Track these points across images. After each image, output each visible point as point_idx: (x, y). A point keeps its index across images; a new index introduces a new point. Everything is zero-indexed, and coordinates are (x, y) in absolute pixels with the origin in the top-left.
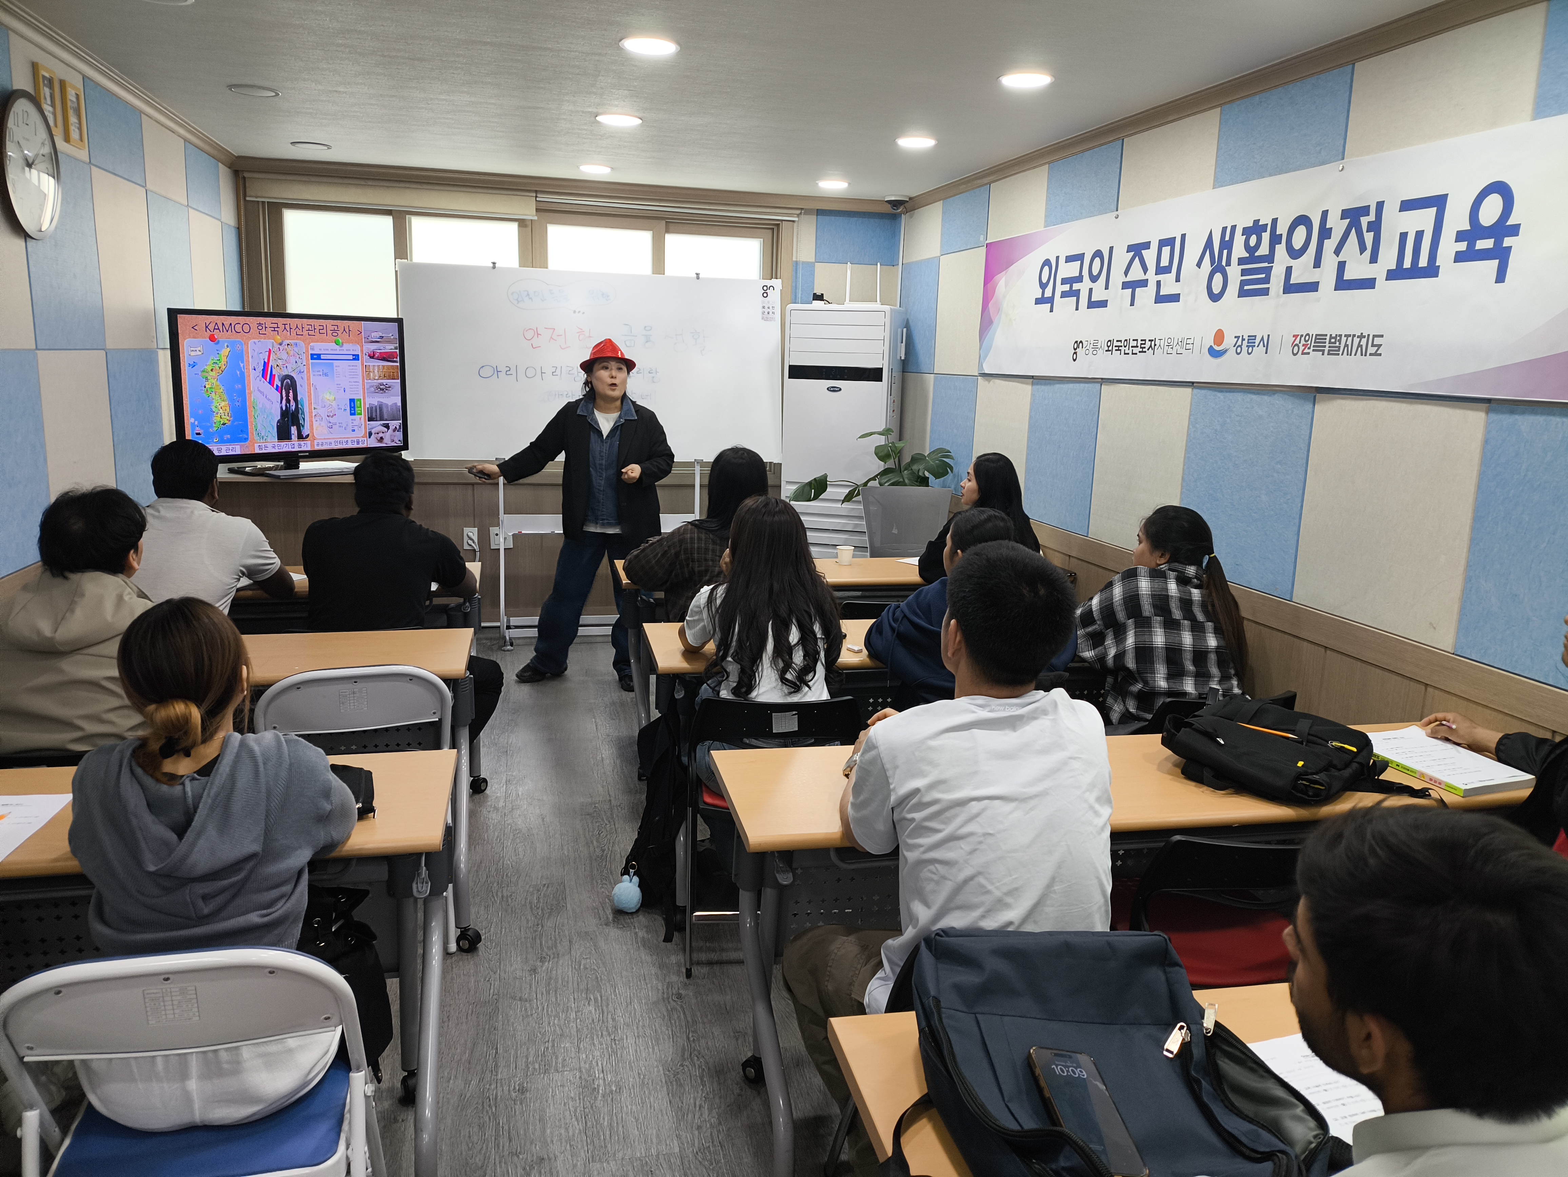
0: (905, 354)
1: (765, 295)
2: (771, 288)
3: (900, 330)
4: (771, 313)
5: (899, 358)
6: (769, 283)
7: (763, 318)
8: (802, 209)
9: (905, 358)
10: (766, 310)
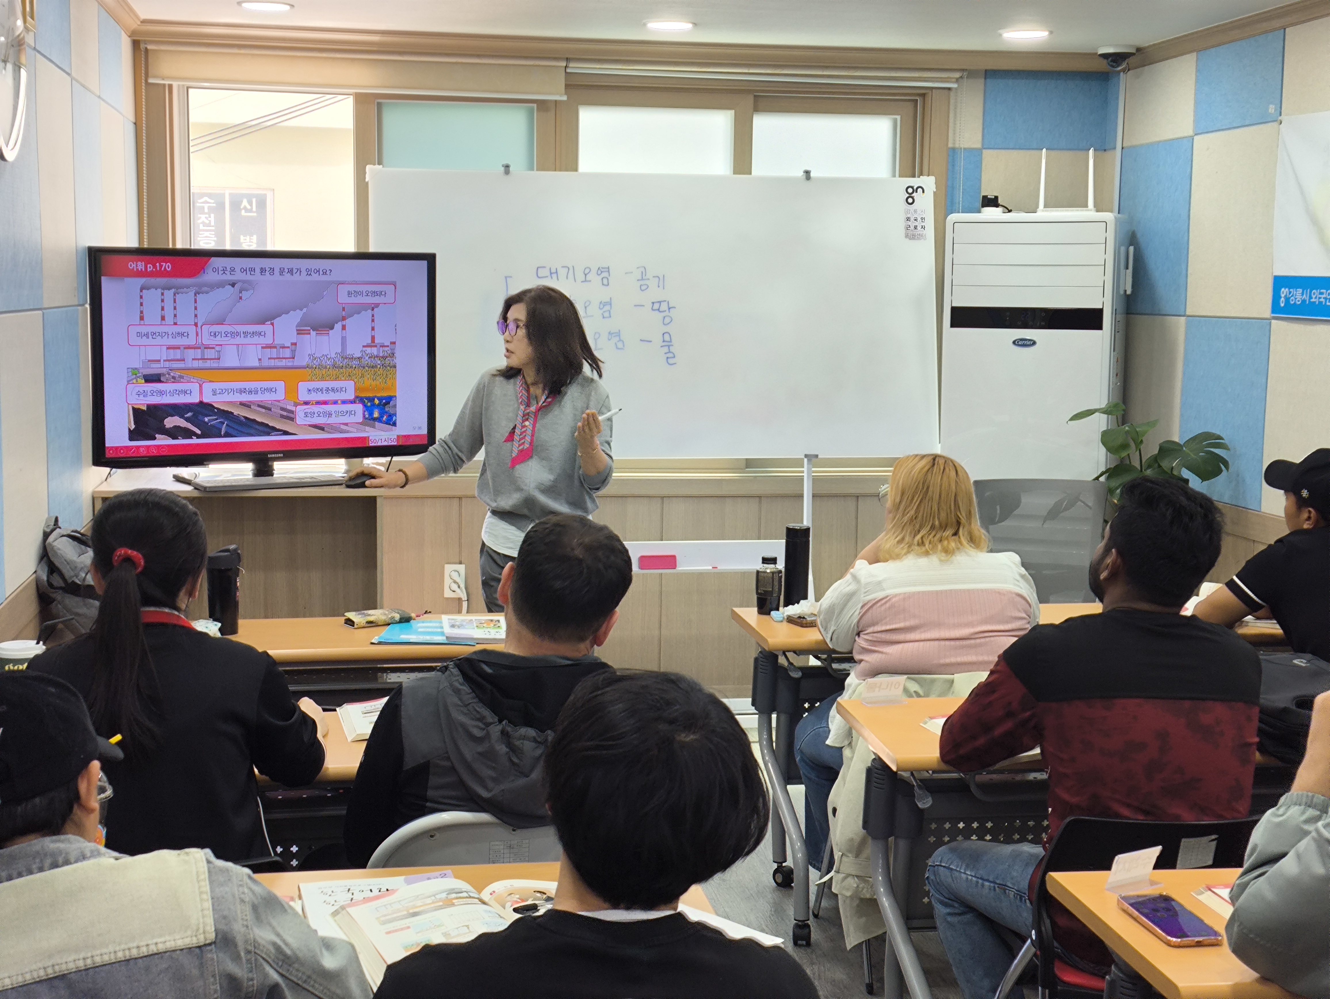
0: (1133, 286)
1: (910, 200)
2: (920, 190)
3: (1123, 249)
4: (919, 228)
5: (1122, 292)
6: (915, 182)
7: (907, 236)
8: (963, 70)
9: (1133, 292)
10: (912, 224)
